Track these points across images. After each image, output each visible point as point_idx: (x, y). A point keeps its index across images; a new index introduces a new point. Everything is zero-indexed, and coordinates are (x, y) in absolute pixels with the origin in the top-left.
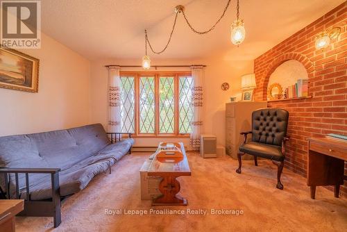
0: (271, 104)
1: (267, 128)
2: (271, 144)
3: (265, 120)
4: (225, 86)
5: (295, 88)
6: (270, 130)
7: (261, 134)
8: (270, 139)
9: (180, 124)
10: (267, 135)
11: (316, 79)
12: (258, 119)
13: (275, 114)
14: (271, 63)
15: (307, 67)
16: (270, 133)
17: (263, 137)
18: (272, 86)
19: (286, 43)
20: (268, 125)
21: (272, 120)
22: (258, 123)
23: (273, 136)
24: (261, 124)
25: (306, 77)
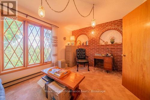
0: (78, 47)
1: (81, 54)
2: (83, 59)
3: (80, 52)
4: (65, 39)
5: (86, 42)
6: (82, 55)
7: (80, 56)
8: (82, 57)
9: (45, 56)
10: (81, 56)
11: (90, 41)
12: (79, 51)
13: (83, 50)
14: (78, 34)
15: (88, 37)
16: (82, 56)
17: (80, 57)
18: (78, 41)
19: (83, 29)
20: (81, 53)
21: (82, 51)
22: (79, 53)
23: (83, 56)
24: (80, 53)
25: (88, 40)
